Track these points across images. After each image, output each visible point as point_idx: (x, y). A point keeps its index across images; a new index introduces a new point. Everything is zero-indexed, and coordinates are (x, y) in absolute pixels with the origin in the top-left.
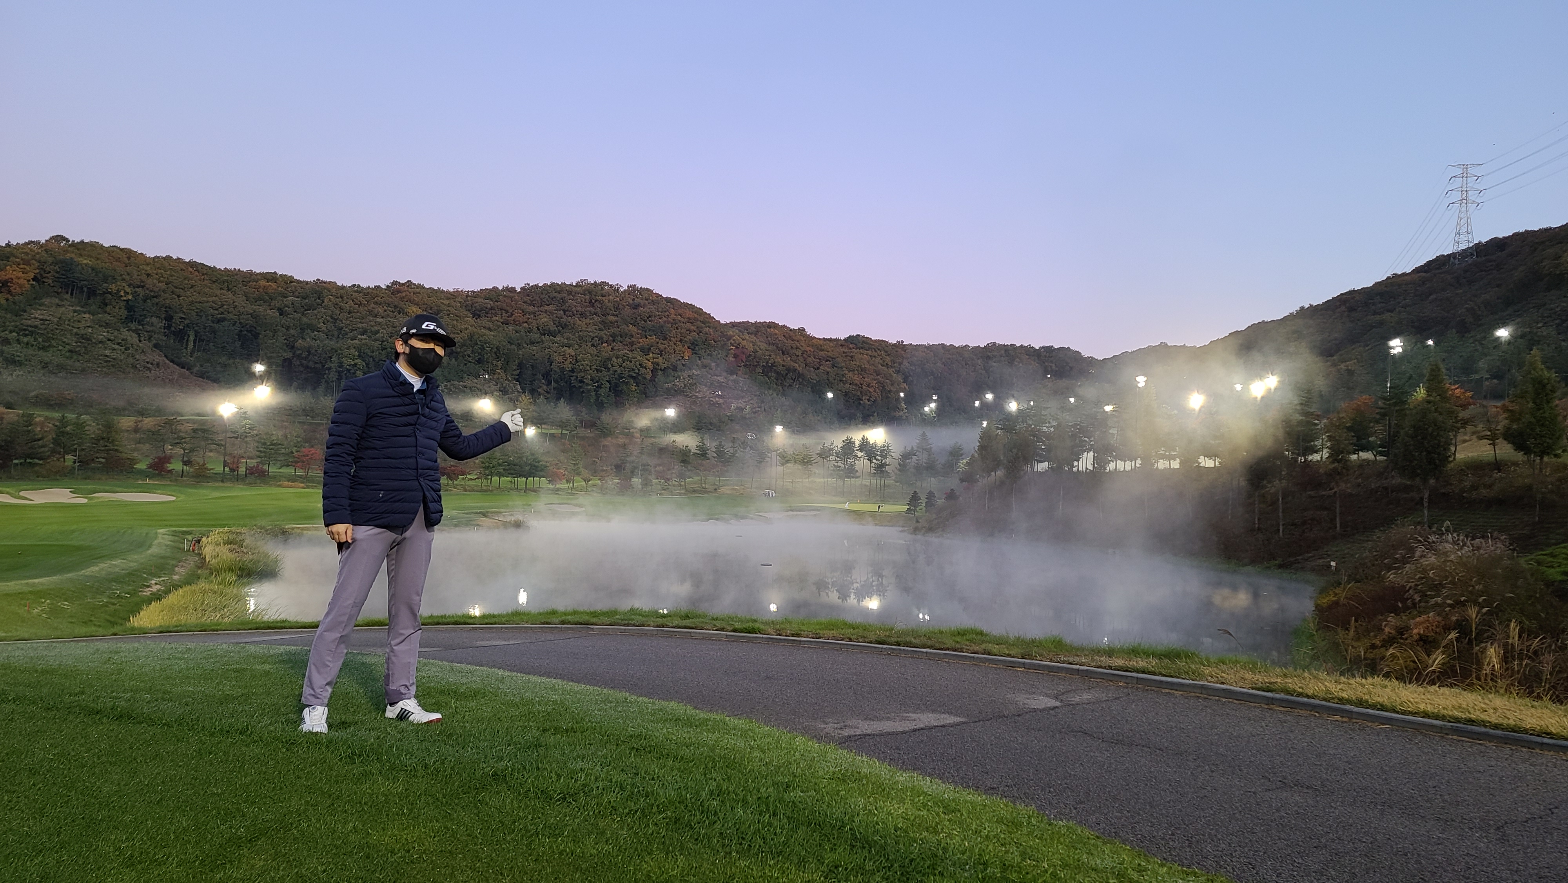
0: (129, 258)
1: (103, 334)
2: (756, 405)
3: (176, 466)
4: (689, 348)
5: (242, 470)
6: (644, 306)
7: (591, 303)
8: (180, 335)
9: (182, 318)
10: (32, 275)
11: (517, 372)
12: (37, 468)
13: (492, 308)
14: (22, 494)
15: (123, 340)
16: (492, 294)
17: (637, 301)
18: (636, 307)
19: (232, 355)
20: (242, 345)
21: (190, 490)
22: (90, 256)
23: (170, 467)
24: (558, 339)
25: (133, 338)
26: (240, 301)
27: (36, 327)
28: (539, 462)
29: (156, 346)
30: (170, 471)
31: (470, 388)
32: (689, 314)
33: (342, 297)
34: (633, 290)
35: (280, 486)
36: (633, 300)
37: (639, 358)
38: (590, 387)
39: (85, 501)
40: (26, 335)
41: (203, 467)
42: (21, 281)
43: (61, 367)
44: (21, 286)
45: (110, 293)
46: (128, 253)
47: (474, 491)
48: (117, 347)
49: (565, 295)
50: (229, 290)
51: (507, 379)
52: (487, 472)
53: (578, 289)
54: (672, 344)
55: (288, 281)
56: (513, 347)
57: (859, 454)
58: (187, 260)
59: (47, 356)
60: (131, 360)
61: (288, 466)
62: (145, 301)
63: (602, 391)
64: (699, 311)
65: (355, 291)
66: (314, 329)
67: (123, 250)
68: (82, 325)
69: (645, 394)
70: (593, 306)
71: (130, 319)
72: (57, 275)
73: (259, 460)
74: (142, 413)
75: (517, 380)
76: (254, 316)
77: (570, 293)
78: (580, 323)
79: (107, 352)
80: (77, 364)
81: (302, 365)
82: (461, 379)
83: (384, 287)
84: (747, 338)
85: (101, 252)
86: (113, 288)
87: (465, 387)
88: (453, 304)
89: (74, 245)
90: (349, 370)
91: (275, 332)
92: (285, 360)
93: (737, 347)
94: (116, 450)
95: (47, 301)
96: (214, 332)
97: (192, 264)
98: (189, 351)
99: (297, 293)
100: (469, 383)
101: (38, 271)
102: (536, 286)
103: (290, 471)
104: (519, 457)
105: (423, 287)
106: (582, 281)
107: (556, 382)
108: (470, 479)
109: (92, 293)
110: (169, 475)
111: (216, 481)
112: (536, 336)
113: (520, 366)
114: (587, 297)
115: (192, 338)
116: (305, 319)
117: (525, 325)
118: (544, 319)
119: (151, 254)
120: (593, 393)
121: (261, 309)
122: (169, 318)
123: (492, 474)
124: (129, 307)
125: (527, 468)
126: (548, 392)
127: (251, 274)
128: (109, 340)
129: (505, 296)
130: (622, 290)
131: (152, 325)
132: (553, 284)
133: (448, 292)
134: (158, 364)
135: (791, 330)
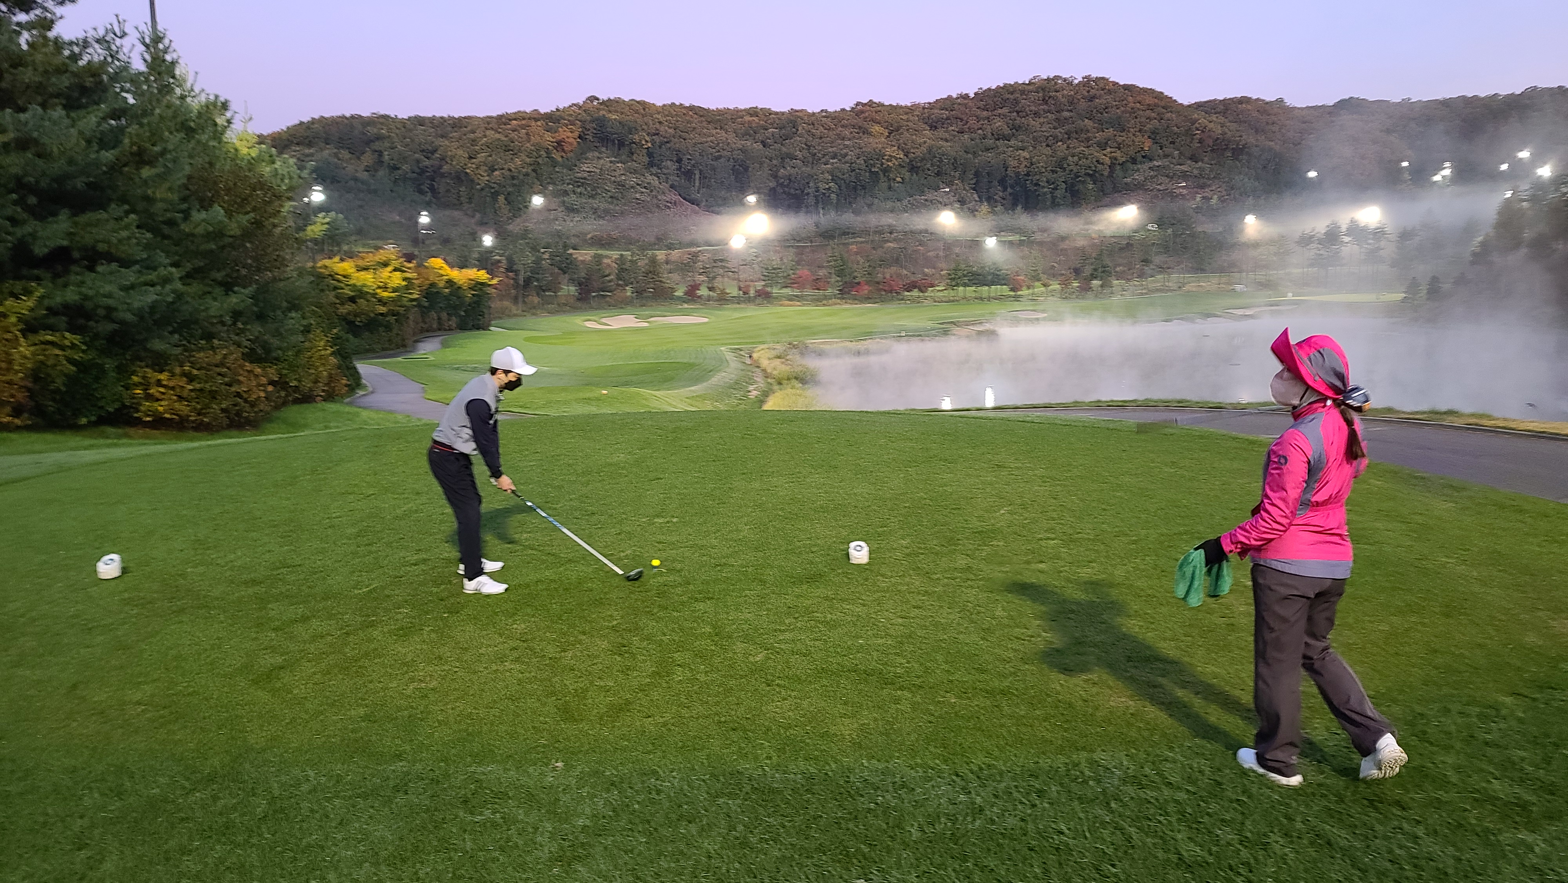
0: (644, 109)
1: (633, 180)
2: (1224, 193)
3: (703, 292)
4: (1149, 137)
5: (752, 293)
6: (1100, 97)
7: (1045, 101)
8: (688, 175)
9: (689, 159)
10: (576, 134)
11: (974, 181)
12: (608, 299)
13: (948, 119)
14: (604, 320)
15: (648, 183)
16: (947, 104)
17: (1093, 92)
18: (1092, 99)
19: (729, 189)
20: (736, 178)
21: (717, 312)
22: (616, 111)
23: (699, 293)
24: (1012, 143)
25: (655, 181)
26: (731, 138)
27: (585, 178)
28: (1001, 270)
29: (672, 186)
30: (699, 297)
31: (931, 201)
32: (1149, 100)
33: (813, 124)
34: (1088, 81)
35: (781, 305)
36: (1088, 92)
37: (1096, 154)
38: (1046, 190)
39: (646, 324)
40: (579, 186)
41: (723, 292)
42: (571, 140)
43: (607, 212)
44: (571, 144)
45: (634, 143)
46: (642, 103)
47: (942, 302)
48: (644, 190)
49: (1018, 95)
50: (721, 128)
51: (964, 189)
52: (954, 283)
53: (1031, 88)
54: (1130, 135)
55: (767, 113)
56: (970, 156)
57: (1347, 239)
58: (688, 105)
59: (595, 203)
60: (655, 201)
61: (786, 287)
62: (660, 147)
63: (1058, 193)
64: (1159, 96)
65: (824, 117)
66: (793, 157)
67: (638, 102)
68: (616, 174)
69: (1102, 191)
70: (1046, 104)
71: (651, 164)
72: (595, 131)
73: (763, 283)
74: (670, 247)
75: (974, 189)
76: (743, 151)
77: (1023, 92)
78: (1034, 123)
79: (638, 196)
80: (617, 208)
81: (784, 192)
82: (922, 193)
83: (848, 109)
84: (1215, 119)
85: (623, 106)
86: (636, 138)
87: (926, 200)
88: (911, 118)
89: (604, 103)
90: (824, 194)
91: (761, 163)
92: (771, 190)
93: (1203, 131)
94: (661, 281)
95: (590, 155)
96: (714, 169)
97: (692, 108)
98: (696, 188)
99: (775, 125)
100: (929, 196)
101: (580, 130)
102: (989, 89)
103: (788, 291)
104: (982, 267)
105: (883, 105)
106: (1035, 78)
107: (1012, 187)
108: (939, 291)
109: (621, 144)
110: (699, 300)
111: (733, 303)
112: (990, 142)
113: (977, 174)
114: (1041, 95)
115: (697, 176)
116: (784, 149)
117: (980, 131)
118: (998, 123)
119: (659, 103)
120: (1049, 196)
121: (749, 143)
122: (679, 161)
123: (957, 285)
124: (650, 155)
125: (990, 277)
126: (1004, 199)
127: (737, 111)
128: (638, 184)
129: (960, 104)
130: (1076, 82)
131: (668, 168)
132: (1005, 85)
133: (906, 107)
134: (675, 203)
135: (1267, 103)
